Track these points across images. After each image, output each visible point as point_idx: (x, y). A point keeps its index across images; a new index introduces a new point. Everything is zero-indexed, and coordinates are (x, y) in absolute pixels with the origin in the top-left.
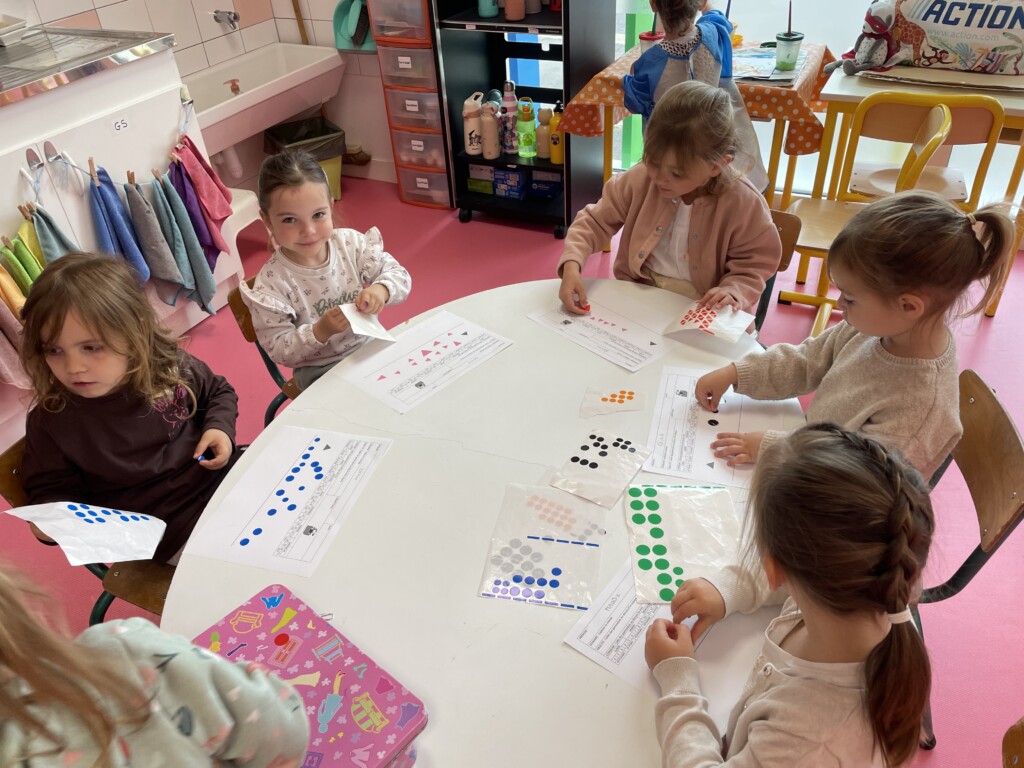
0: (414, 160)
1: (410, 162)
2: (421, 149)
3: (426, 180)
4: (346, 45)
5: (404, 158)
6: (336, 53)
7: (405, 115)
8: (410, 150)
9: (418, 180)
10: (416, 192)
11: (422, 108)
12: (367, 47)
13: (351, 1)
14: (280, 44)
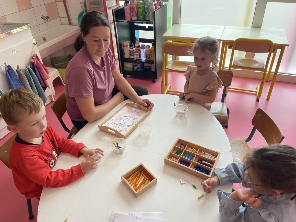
13: (83, 12)
14: (62, 25)
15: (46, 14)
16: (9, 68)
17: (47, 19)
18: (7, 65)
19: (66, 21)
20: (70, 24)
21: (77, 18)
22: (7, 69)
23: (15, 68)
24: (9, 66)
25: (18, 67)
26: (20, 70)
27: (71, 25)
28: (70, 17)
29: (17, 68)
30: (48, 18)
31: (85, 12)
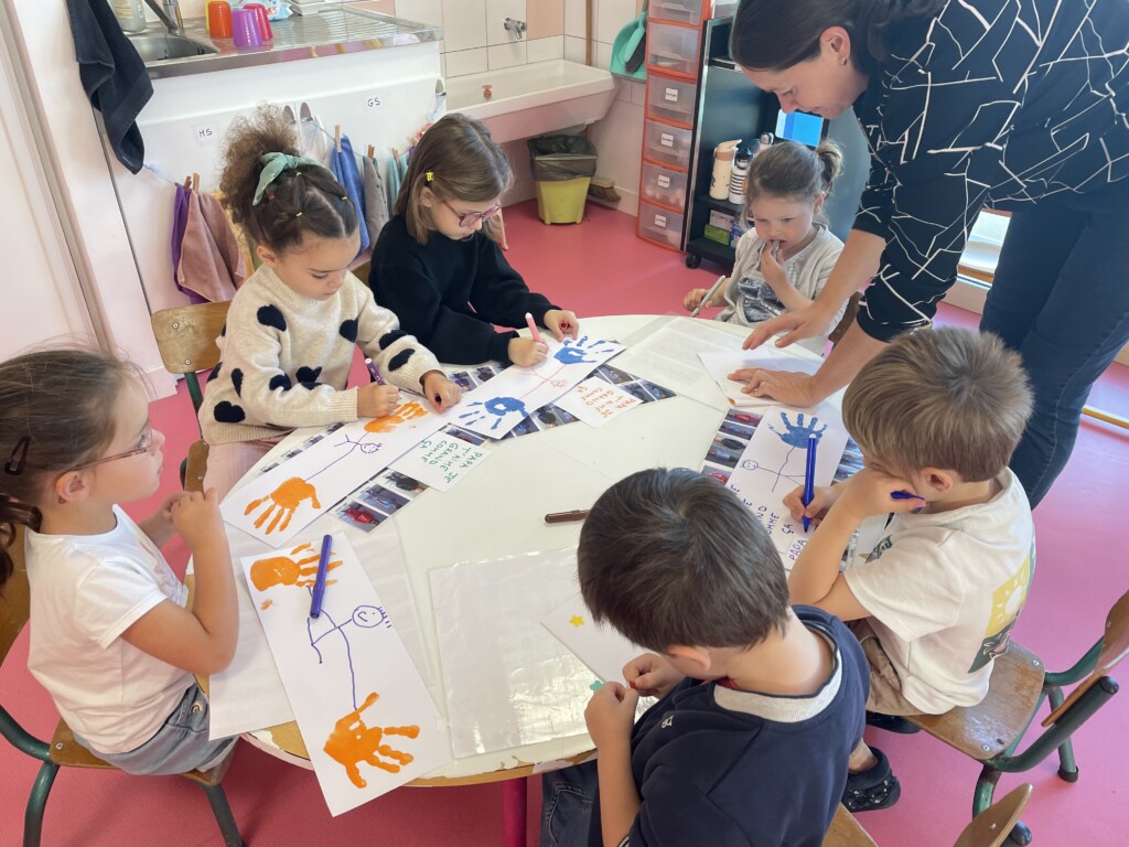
0: (658, 196)
1: (654, 198)
2: (667, 186)
3: (664, 219)
4: (620, 70)
5: (649, 192)
6: (610, 77)
7: (657, 148)
8: (656, 185)
9: (658, 217)
10: (652, 228)
11: (676, 143)
12: (641, 74)
13: (636, 26)
14: (562, 62)
15: (520, 16)
16: (345, 145)
17: (519, 32)
18: (341, 136)
19: (580, 47)
20: (589, 61)
21: (613, 42)
22: (339, 145)
23: (360, 151)
24: (345, 141)
25: (371, 150)
26: (375, 161)
27: (590, 65)
28: (595, 37)
29: (366, 154)
30: (523, 28)
31: (641, 25)
